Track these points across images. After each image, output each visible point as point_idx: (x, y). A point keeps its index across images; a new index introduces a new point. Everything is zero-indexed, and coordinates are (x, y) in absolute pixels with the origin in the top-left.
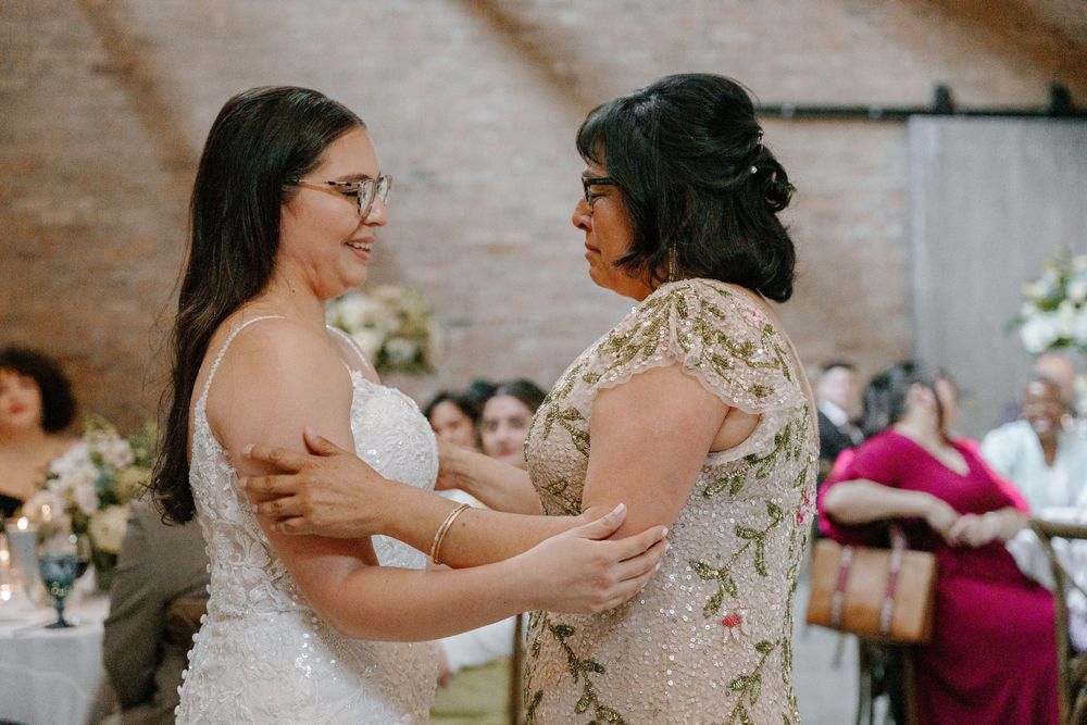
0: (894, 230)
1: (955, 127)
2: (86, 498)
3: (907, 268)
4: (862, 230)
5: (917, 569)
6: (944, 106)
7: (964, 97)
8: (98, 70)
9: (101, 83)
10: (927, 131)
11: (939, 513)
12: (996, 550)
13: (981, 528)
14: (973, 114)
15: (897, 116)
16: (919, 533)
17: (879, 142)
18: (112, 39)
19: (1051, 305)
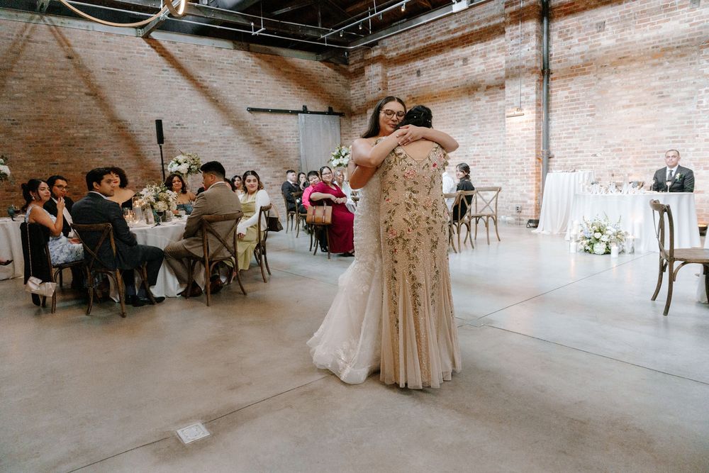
0: (295, 140)
1: (308, 115)
2: (152, 199)
3: (298, 149)
4: (288, 140)
5: (329, 209)
6: (305, 111)
7: (310, 109)
8: (87, 94)
9: (89, 98)
10: (301, 116)
11: (333, 198)
12: (343, 205)
13: (340, 200)
14: (312, 113)
15: (296, 113)
16: (329, 202)
17: (291, 119)
18: (90, 85)
19: (338, 157)
